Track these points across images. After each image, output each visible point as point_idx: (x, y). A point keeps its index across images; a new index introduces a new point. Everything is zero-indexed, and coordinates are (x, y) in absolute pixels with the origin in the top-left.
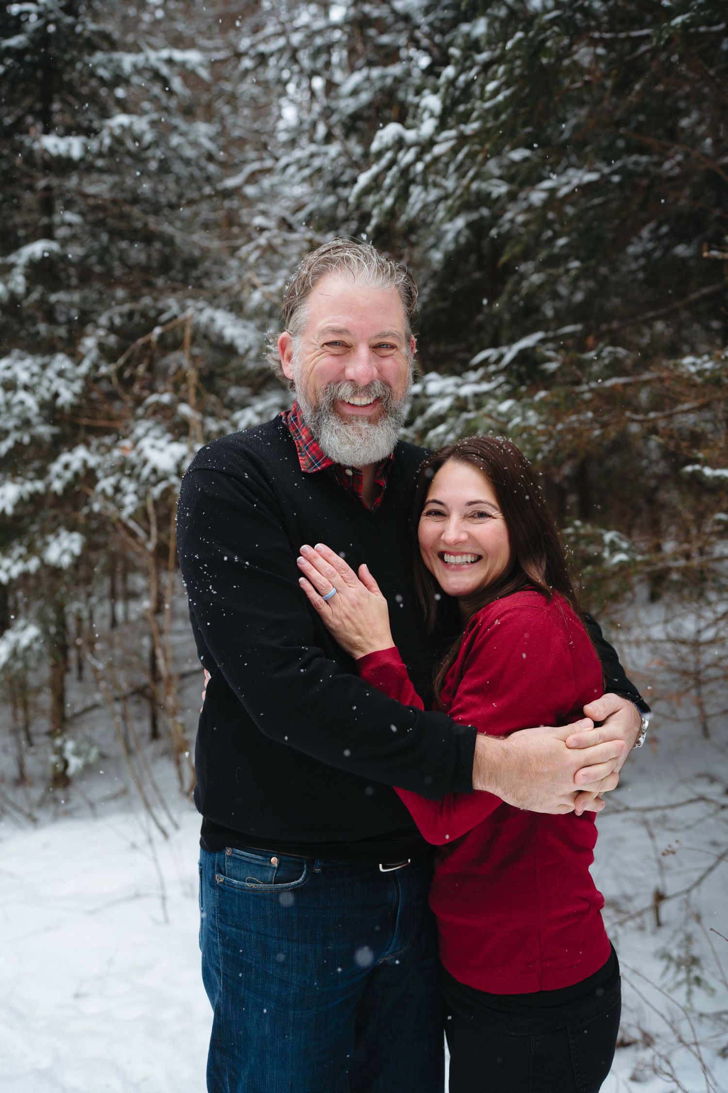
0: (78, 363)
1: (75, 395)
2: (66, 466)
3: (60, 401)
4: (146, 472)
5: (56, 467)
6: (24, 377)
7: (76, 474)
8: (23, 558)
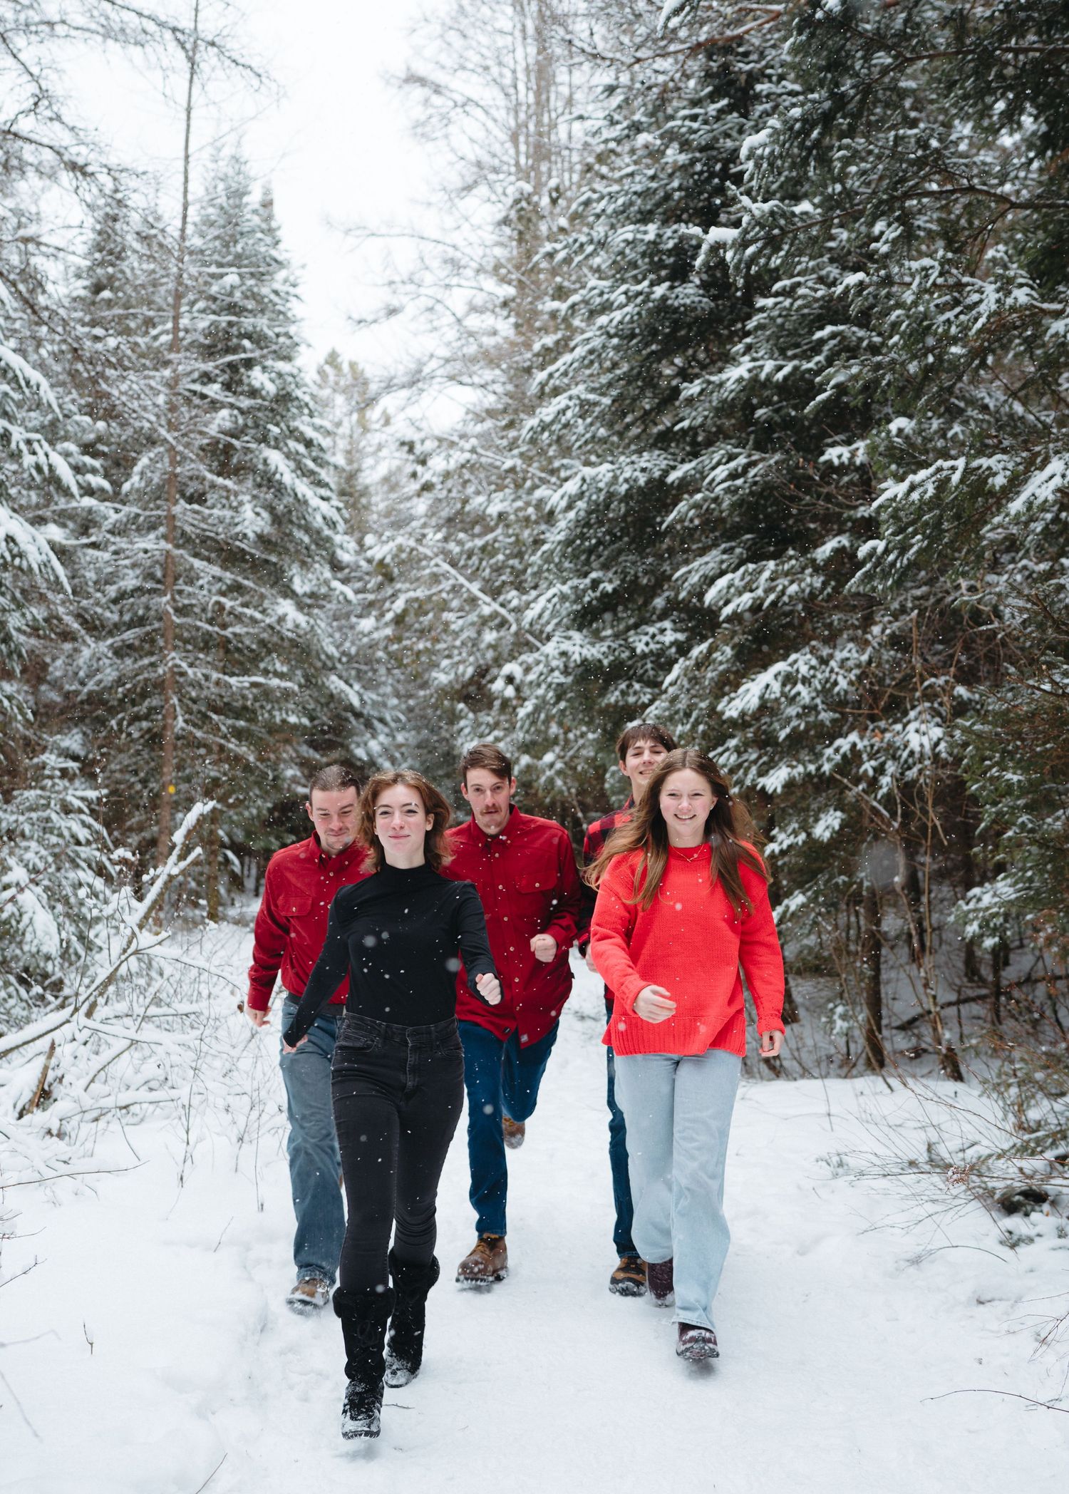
0: (863, 651)
1: (851, 683)
2: (837, 750)
3: (837, 689)
4: (905, 754)
5: (829, 752)
6: (804, 670)
7: (844, 756)
8: (795, 833)
